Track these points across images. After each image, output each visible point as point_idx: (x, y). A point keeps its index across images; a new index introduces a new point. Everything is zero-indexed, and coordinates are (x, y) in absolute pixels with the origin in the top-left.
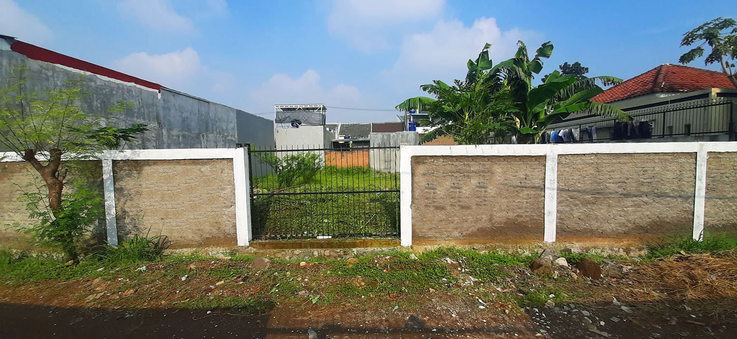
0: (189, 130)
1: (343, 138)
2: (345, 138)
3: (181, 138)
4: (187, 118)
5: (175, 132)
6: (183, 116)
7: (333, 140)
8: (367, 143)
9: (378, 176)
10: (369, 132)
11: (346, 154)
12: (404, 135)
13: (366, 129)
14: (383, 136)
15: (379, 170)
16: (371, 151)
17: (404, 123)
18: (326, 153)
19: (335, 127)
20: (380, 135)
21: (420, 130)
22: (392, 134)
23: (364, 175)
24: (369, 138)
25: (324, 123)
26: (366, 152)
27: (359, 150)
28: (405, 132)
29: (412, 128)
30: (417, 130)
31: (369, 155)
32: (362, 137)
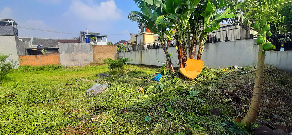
1: (36, 47)
2: (38, 47)
7: (27, 48)
8: (57, 50)
9: (68, 70)
10: (57, 44)
11: (39, 56)
12: (83, 45)
13: (55, 42)
14: (68, 45)
15: (67, 66)
16: (60, 55)
17: (79, 40)
18: (20, 56)
19: (27, 40)
20: (66, 45)
21: (92, 43)
22: (75, 44)
23: (57, 70)
24: (57, 47)
25: (16, 34)
26: (57, 55)
27: (51, 54)
28: (83, 43)
29: (87, 41)
30: (91, 43)
31: (59, 57)
32: (52, 47)
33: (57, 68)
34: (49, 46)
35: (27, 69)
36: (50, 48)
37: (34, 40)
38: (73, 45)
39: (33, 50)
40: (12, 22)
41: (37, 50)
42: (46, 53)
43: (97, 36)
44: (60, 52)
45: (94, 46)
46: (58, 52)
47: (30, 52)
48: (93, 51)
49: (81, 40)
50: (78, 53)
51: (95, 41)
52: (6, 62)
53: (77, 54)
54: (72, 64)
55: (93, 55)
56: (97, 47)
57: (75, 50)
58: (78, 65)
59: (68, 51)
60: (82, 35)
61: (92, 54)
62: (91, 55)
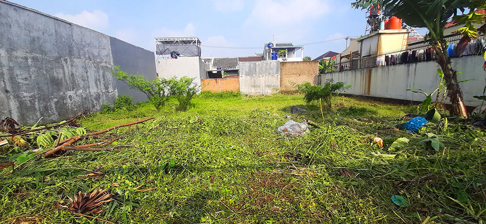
0: (43, 52)
1: (216, 69)
2: (218, 69)
3: (30, 61)
4: (38, 38)
5: (20, 54)
6: (32, 35)
7: (208, 70)
8: (236, 72)
9: (247, 98)
10: (236, 64)
11: (219, 80)
12: (268, 63)
13: (234, 62)
14: (250, 65)
15: (248, 93)
16: (240, 78)
17: (263, 57)
18: (202, 80)
19: (209, 60)
20: (247, 64)
21: (280, 60)
22: (257, 63)
23: (235, 98)
24: (237, 69)
25: (199, 54)
26: (236, 79)
27: (230, 77)
28: (268, 61)
29: (274, 58)
30: (278, 59)
31: (239, 81)
32: (231, 68)
33: (236, 95)
34: (229, 67)
35: (207, 95)
36: (230, 69)
37: (215, 59)
38: (256, 63)
39: (214, 72)
40: (196, 40)
41: (216, 72)
42: (226, 76)
43: (288, 48)
44: (240, 75)
45: (283, 64)
46: (238, 75)
47: (211, 75)
48: (281, 73)
49: (265, 56)
50: (261, 76)
51: (285, 56)
52: (191, 86)
53: (259, 77)
54: (253, 91)
55: (281, 79)
56: (288, 65)
57: (257, 71)
58: (259, 93)
59: (250, 73)
60: (267, 48)
61: (279, 76)
62: (277, 78)
